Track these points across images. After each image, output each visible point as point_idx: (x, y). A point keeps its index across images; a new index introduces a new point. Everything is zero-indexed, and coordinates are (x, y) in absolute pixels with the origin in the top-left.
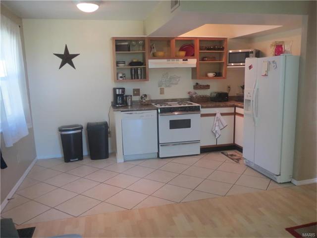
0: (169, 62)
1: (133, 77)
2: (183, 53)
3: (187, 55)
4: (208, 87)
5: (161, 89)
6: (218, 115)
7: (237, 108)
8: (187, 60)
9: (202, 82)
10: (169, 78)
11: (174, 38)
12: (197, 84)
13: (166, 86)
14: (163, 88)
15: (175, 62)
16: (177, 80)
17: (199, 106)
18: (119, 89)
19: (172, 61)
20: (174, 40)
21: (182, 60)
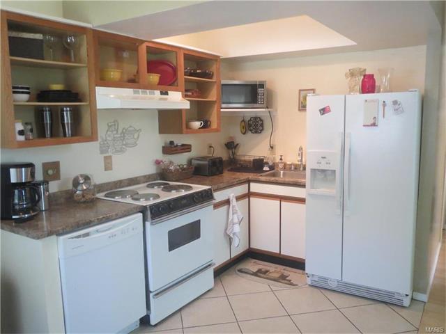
0: (137, 95)
1: (48, 133)
2: (155, 78)
3: (162, 82)
4: (186, 148)
5: (105, 158)
6: (234, 202)
7: (252, 184)
8: (166, 93)
9: (179, 140)
10: (120, 131)
11: (143, 42)
12: (172, 143)
13: (117, 152)
14: (110, 157)
15: (148, 95)
16: (136, 136)
17: (210, 189)
18: (18, 166)
19: (143, 92)
20: (144, 47)
21: (159, 92)
